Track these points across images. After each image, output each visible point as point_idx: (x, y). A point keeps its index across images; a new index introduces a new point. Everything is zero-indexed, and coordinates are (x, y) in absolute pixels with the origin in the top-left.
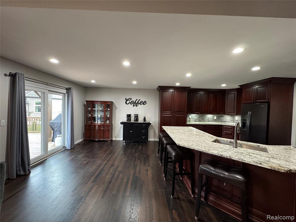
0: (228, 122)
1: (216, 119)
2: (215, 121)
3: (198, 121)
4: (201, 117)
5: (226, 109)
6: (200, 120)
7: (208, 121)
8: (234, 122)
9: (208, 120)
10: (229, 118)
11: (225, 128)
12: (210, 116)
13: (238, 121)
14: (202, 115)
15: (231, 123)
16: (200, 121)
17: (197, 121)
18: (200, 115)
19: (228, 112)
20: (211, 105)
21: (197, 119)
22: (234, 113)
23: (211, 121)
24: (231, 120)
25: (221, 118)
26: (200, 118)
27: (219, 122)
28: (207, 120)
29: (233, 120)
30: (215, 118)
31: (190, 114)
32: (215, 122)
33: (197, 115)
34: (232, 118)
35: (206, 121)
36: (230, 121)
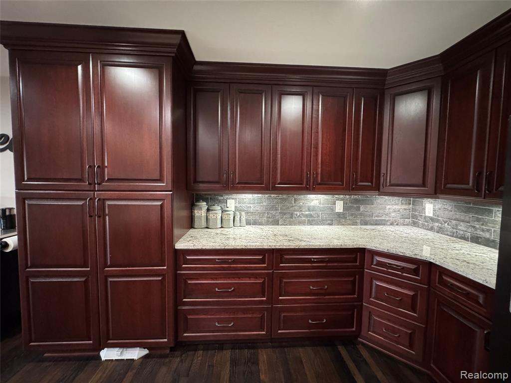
0: (392, 224)
1: (342, 211)
2: (339, 219)
3: (268, 223)
4: (279, 207)
5: (383, 171)
7: (311, 223)
8: (415, 224)
9: (311, 216)
10: (397, 207)
12: (315, 201)
13: (438, 221)
14: (285, 196)
15: (401, 228)
16: (276, 223)
19: (393, 182)
20: (317, 148)
21: (261, 214)
22: (424, 185)
24: (402, 217)
25: (362, 208)
26: (274, 208)
27: (355, 224)
28: (306, 216)
29: (414, 217)
30: (339, 207)
31: (231, 194)
34: (406, 207)
35: (300, 223)
36: (402, 221)
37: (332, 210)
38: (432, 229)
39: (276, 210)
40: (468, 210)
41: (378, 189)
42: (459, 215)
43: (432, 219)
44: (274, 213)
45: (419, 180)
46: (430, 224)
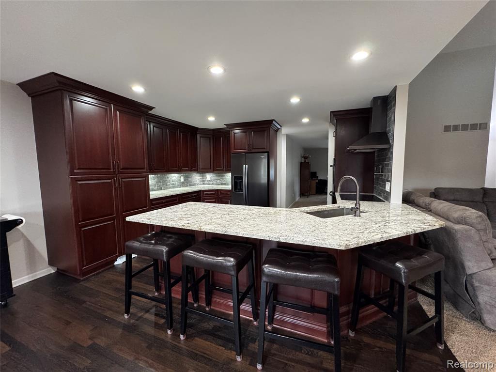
1: (183, 181)
2: (183, 184)
3: (158, 190)
4: (161, 181)
5: (198, 164)
6: (160, 186)
7: (173, 187)
8: (204, 184)
9: (173, 184)
10: (199, 178)
11: (206, 194)
12: (174, 177)
14: (163, 176)
15: (200, 186)
16: (161, 189)
17: (155, 190)
18: (159, 175)
22: (210, 169)
23: (177, 187)
24: (200, 182)
25: (189, 179)
27: (187, 186)
29: (203, 181)
30: (182, 179)
32: (183, 187)
33: (153, 176)
34: (201, 177)
35: (170, 188)
37: (180, 181)
38: (210, 184)
39: (161, 182)
40: (219, 176)
41: (197, 171)
42: (217, 178)
43: (210, 181)
44: (159, 184)
45: (209, 167)
46: (209, 183)
